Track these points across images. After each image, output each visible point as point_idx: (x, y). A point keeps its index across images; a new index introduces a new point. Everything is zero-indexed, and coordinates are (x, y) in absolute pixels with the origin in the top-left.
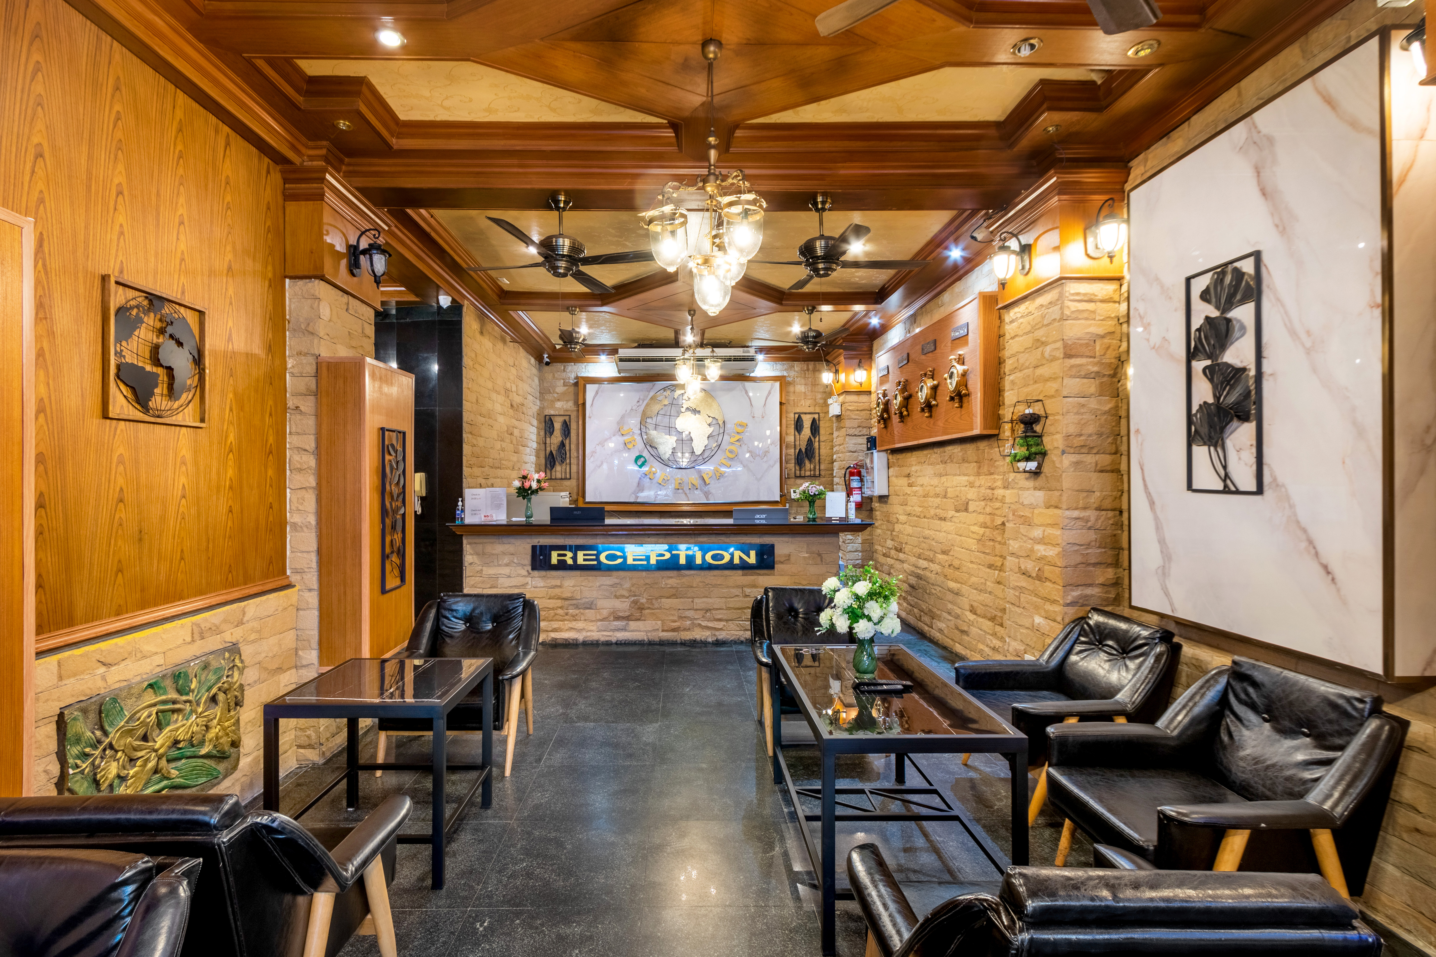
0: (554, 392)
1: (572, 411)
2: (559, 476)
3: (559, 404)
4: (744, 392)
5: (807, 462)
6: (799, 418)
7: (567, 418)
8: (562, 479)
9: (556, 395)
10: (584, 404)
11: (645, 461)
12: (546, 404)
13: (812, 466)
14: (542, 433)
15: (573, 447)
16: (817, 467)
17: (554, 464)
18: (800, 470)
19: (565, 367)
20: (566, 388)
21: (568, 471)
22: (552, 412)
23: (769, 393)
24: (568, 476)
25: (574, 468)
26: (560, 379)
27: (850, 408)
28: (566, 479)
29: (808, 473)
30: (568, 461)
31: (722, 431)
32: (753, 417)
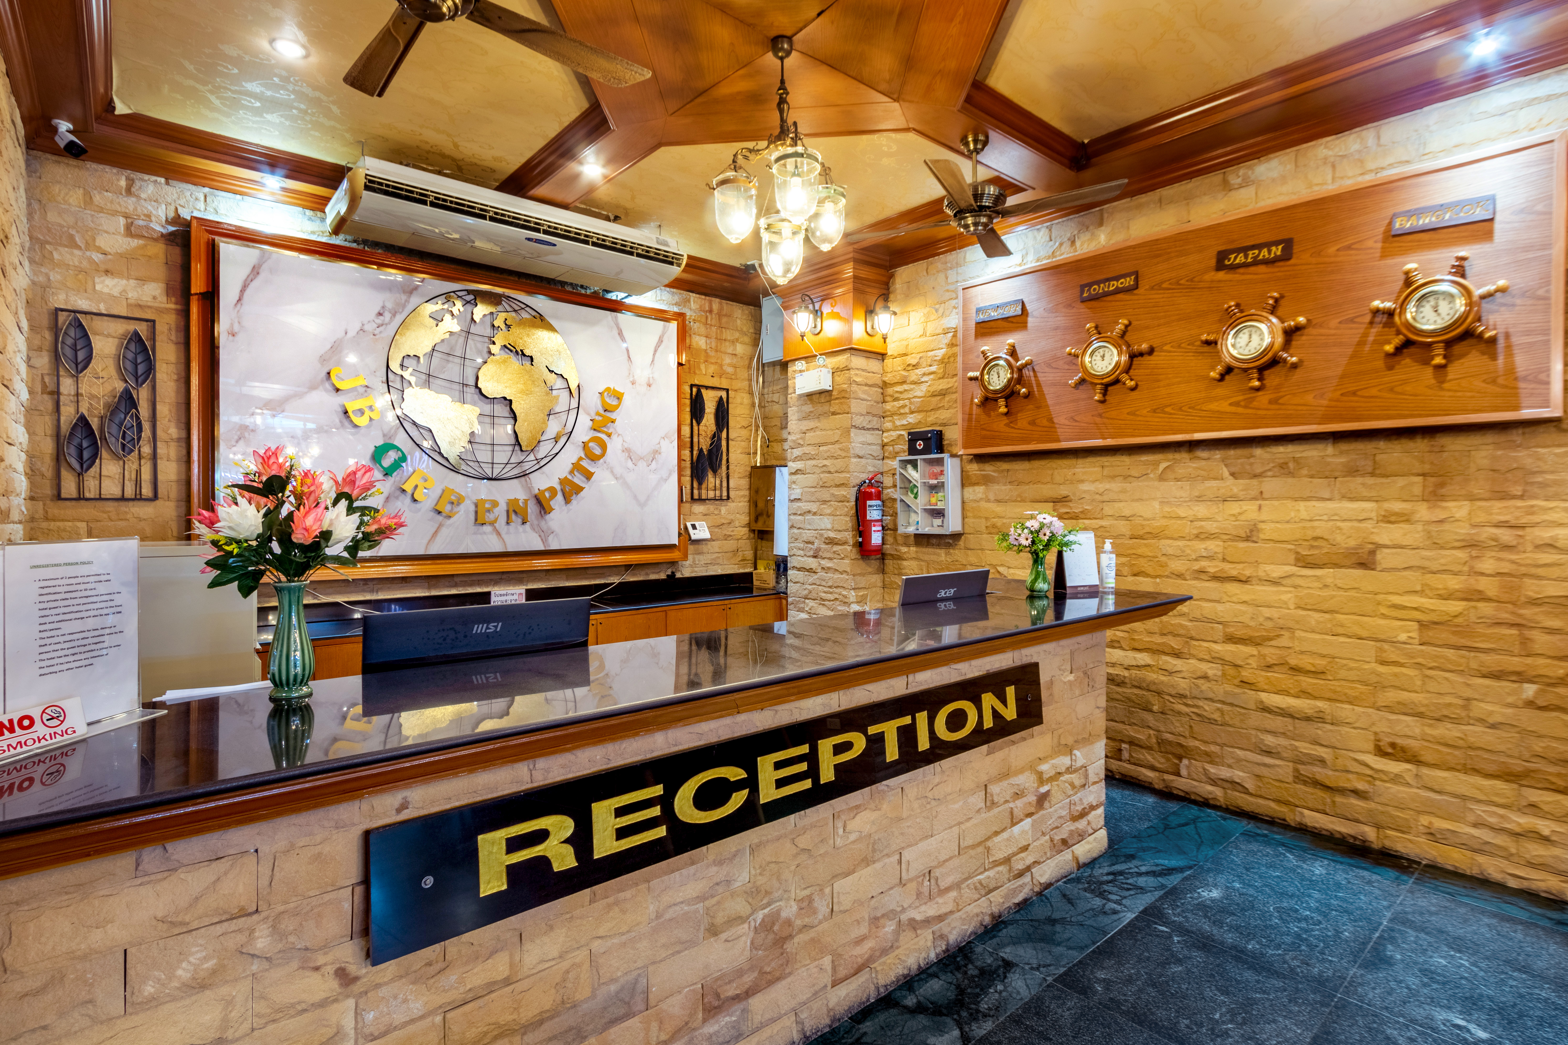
0: (90, 245)
1: (160, 311)
2: (111, 488)
3: (108, 285)
4: (615, 332)
5: (710, 475)
6: (699, 394)
7: (143, 329)
8: (123, 499)
9: (96, 257)
10: (211, 297)
11: (403, 458)
12: (55, 276)
13: (718, 482)
14: (44, 361)
15: (163, 410)
16: (725, 484)
17: (95, 456)
18: (699, 489)
19: (131, 183)
20: (135, 243)
21: (146, 475)
22: (83, 304)
23: (661, 341)
24: (147, 491)
25: (169, 471)
26: (115, 213)
27: (858, 379)
28: (138, 498)
29: (711, 494)
30: (146, 450)
31: (574, 404)
32: (633, 383)
